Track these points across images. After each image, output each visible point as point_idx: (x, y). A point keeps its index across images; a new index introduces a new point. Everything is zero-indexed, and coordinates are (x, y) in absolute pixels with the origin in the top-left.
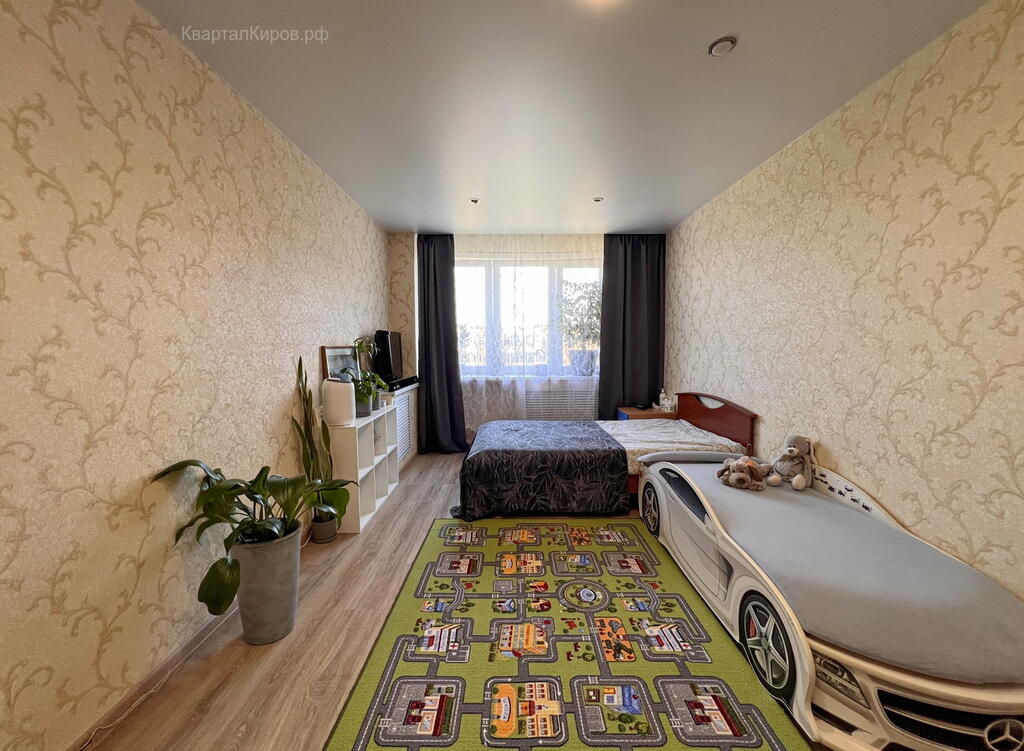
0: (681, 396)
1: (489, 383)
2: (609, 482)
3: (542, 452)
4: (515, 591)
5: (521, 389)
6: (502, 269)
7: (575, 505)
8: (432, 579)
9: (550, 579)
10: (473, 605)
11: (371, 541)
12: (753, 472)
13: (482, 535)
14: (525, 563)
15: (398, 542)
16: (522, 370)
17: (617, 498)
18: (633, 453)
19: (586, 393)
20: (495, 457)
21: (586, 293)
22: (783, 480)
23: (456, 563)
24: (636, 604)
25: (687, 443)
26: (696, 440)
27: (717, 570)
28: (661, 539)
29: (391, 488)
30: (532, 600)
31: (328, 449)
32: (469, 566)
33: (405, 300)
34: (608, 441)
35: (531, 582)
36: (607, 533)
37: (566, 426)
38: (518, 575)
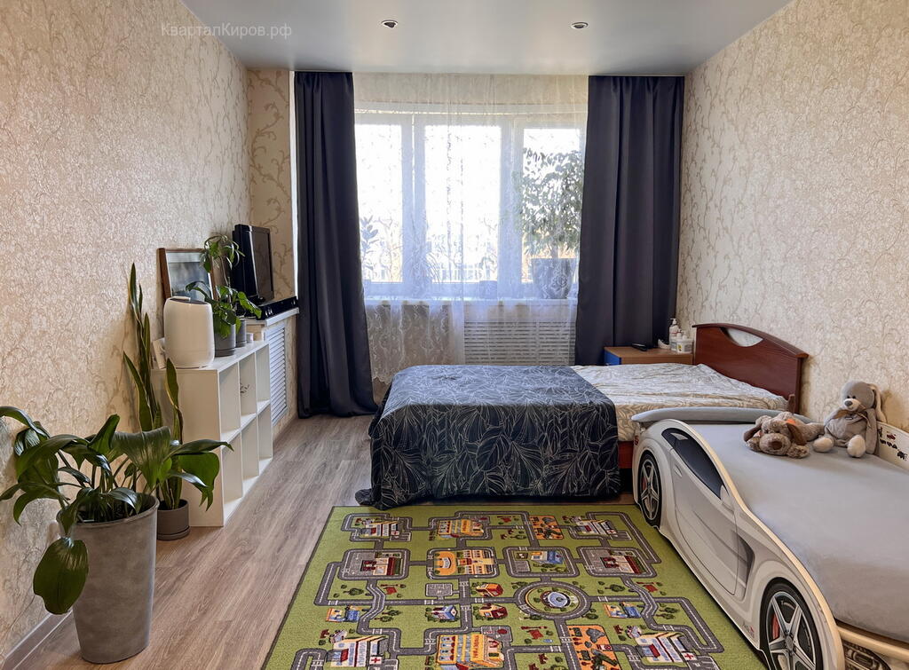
0: (702, 329)
1: (407, 308)
2: (589, 452)
3: (491, 408)
4: (457, 596)
5: (457, 319)
6: (428, 128)
7: (540, 485)
8: (337, 583)
9: (506, 581)
10: (398, 613)
11: (242, 536)
12: (792, 432)
13: (405, 526)
14: (469, 562)
15: (282, 537)
16: (459, 290)
17: (601, 475)
18: (626, 409)
19: (558, 324)
20: (423, 416)
21: (558, 168)
22: (835, 445)
23: (370, 563)
24: (625, 610)
25: (706, 396)
26: (718, 392)
27: (734, 559)
28: (662, 530)
29: (263, 465)
30: (480, 606)
31: (176, 401)
32: (389, 566)
33: (275, 177)
34: (589, 394)
35: (477, 584)
36: (586, 523)
37: (527, 372)
38: (460, 576)
